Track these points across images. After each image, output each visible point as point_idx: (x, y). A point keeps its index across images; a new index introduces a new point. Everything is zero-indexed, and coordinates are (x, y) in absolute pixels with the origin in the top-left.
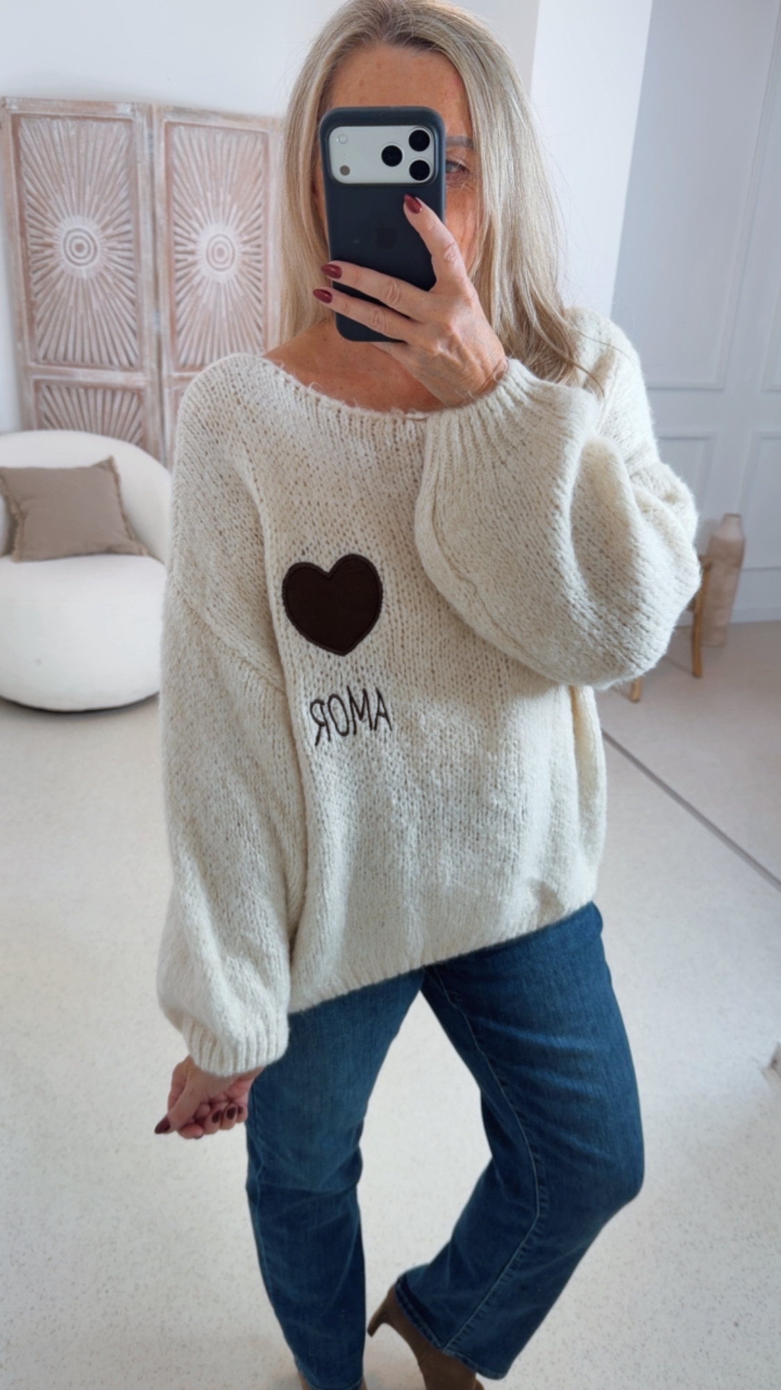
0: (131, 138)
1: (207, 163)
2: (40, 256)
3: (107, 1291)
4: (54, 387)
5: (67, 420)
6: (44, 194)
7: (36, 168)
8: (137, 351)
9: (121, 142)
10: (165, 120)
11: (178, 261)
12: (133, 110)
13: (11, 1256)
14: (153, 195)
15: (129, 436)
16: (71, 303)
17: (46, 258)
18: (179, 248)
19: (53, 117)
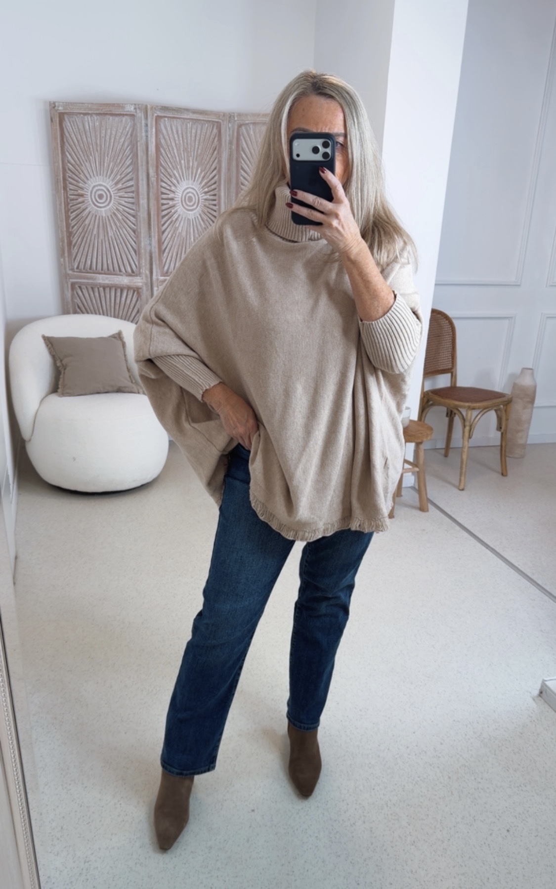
0: (134, 127)
1: (181, 142)
2: (75, 202)
3: (121, 804)
4: (83, 287)
5: (92, 308)
6: (78, 163)
7: (74, 146)
8: (137, 263)
9: (127, 129)
10: (156, 115)
11: (163, 204)
12: (135, 109)
13: (62, 785)
14: (147, 163)
15: (131, 318)
16: (95, 232)
17: (80, 203)
18: (164, 196)
19: (85, 114)
